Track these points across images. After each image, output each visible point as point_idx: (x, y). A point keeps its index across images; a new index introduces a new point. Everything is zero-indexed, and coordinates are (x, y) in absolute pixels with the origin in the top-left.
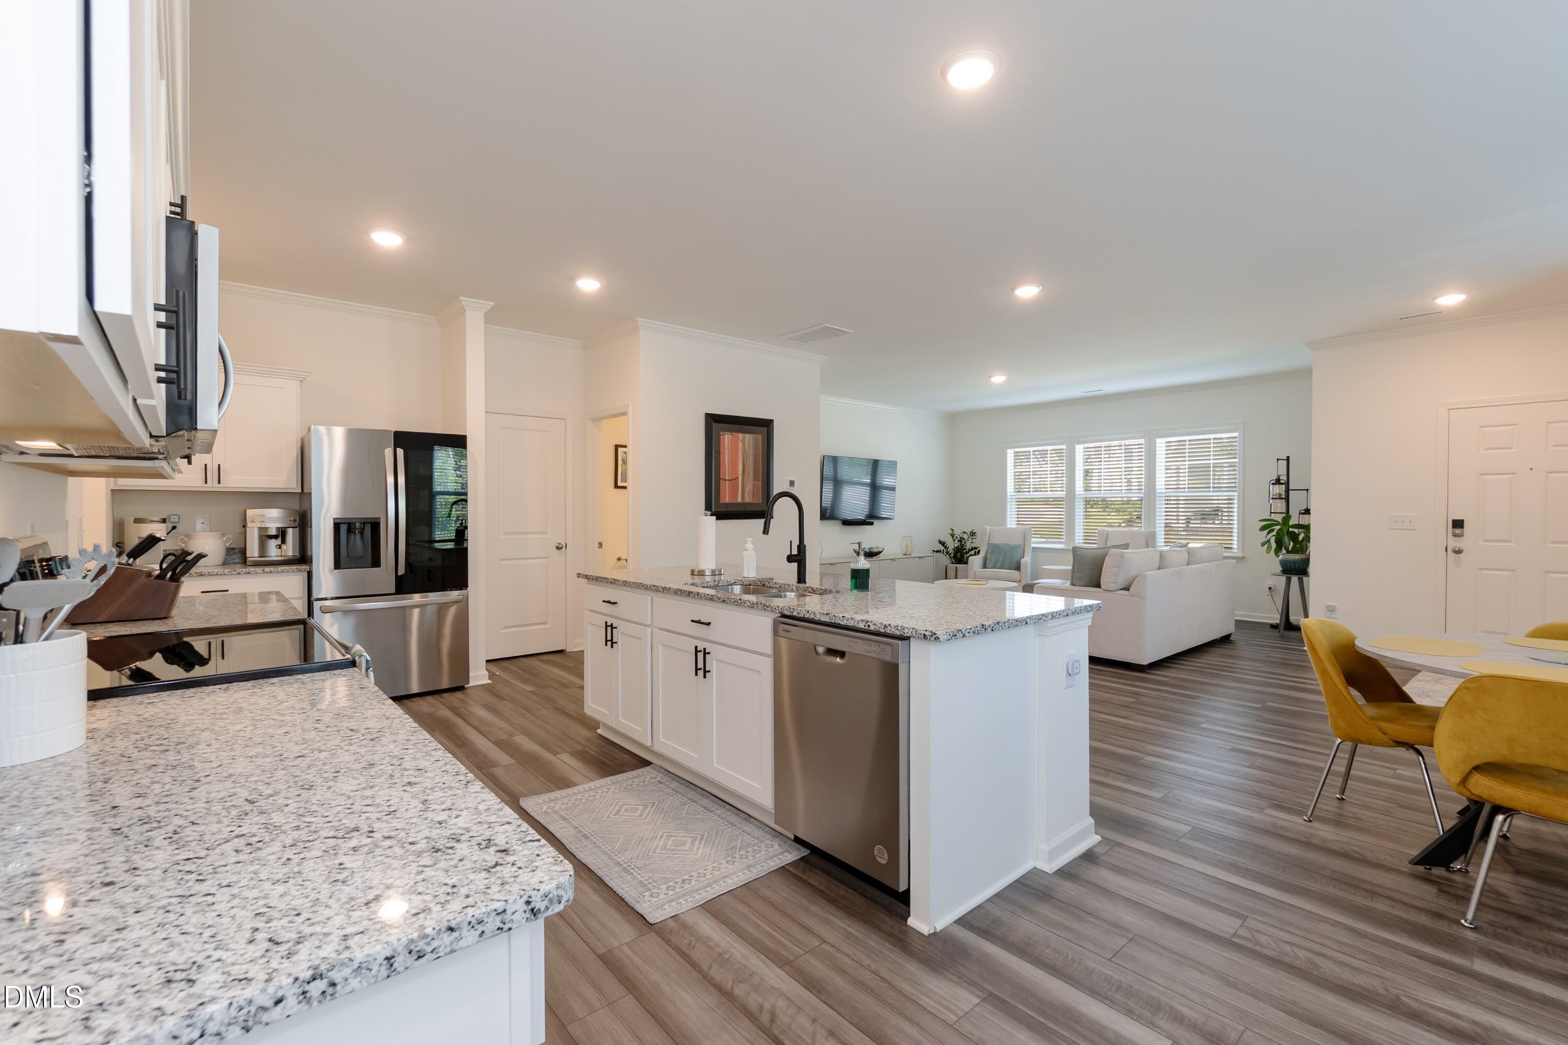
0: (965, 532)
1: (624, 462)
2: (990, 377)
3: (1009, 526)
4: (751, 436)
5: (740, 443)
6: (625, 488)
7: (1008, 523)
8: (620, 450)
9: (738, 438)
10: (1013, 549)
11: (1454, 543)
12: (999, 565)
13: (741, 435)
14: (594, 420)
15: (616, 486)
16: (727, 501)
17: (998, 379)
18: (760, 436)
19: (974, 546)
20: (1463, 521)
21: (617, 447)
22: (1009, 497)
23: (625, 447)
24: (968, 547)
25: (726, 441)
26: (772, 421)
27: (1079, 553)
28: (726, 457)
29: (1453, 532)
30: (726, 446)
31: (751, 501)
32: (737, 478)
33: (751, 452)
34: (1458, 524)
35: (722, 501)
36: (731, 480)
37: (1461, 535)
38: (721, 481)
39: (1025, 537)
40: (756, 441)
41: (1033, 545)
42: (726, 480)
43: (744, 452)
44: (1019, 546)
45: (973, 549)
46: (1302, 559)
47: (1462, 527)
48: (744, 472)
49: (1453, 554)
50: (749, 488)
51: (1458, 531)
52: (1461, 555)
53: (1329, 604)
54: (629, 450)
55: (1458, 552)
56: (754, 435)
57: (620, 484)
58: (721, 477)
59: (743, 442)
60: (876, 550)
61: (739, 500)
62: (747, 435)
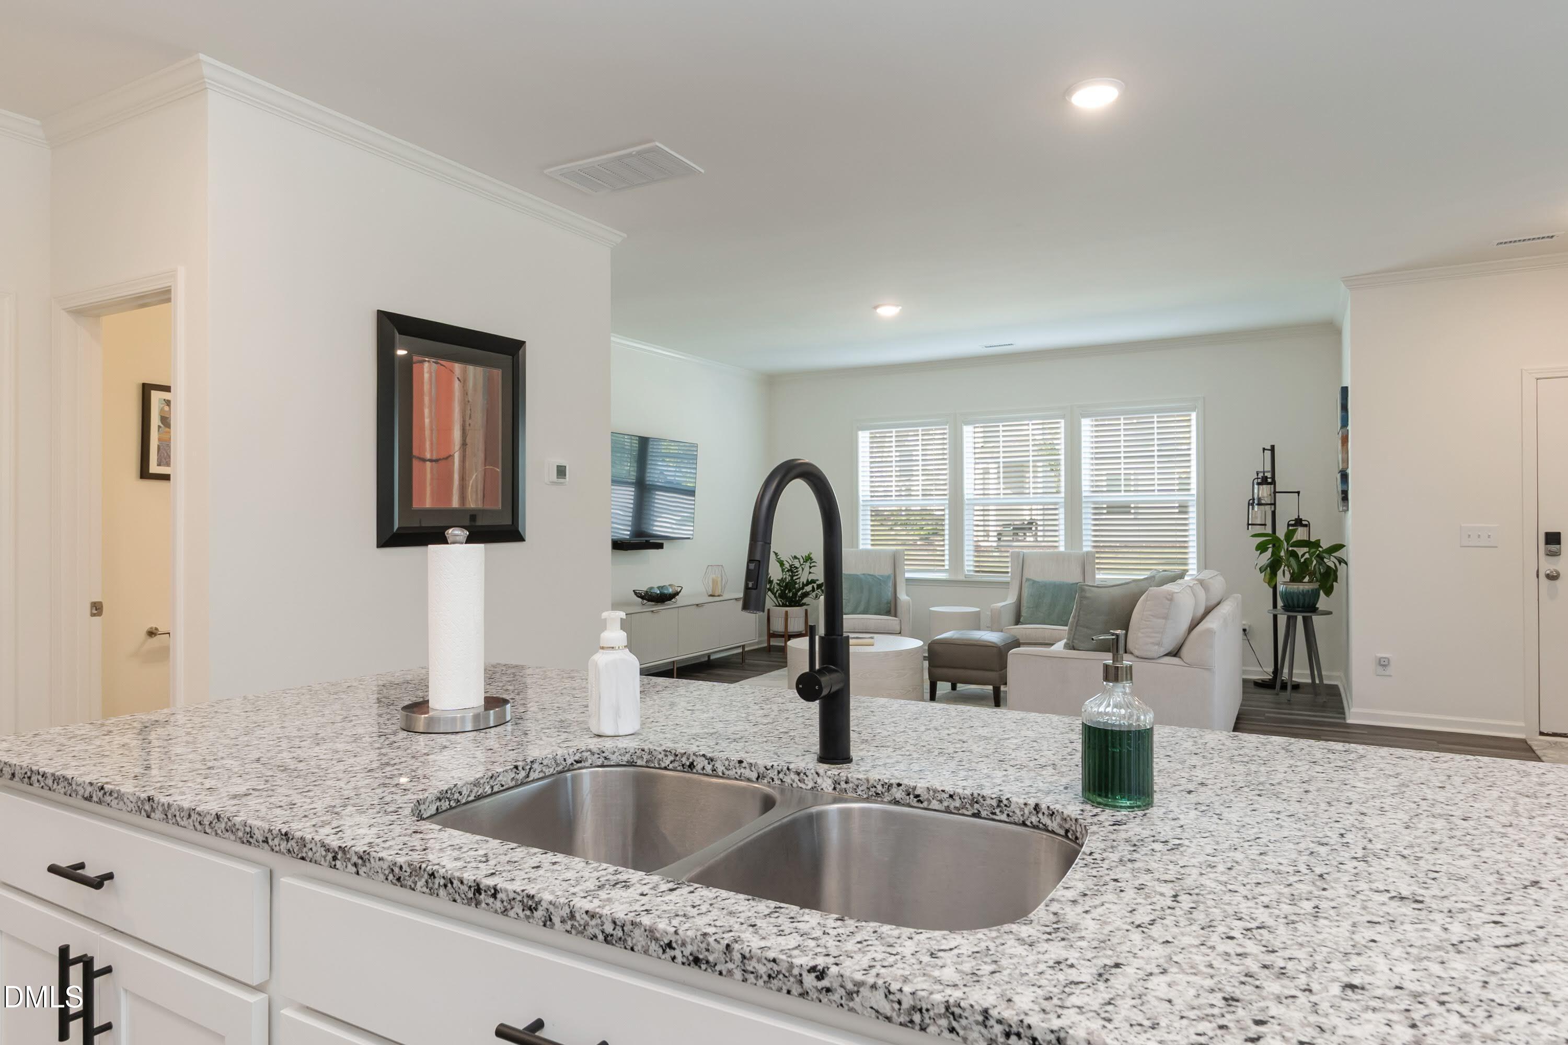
0: (795, 557)
1: (165, 421)
2: (876, 307)
3: (861, 547)
4: (480, 370)
5: (457, 385)
6: (166, 477)
7: (861, 542)
8: (156, 396)
9: (452, 371)
10: (879, 582)
11: (1548, 566)
12: (862, 608)
13: (457, 367)
14: (79, 313)
15: (145, 474)
16: (428, 505)
17: (888, 311)
18: (497, 373)
19: (811, 577)
20: (1559, 534)
21: (146, 390)
22: (861, 503)
23: (167, 389)
24: (804, 579)
25: (426, 376)
26: (520, 344)
27: (1088, 595)
28: (426, 411)
29: (1546, 549)
30: (426, 387)
31: (480, 506)
32: (450, 457)
33: (479, 401)
34: (1553, 539)
35: (415, 506)
36: (437, 461)
37: (1556, 554)
38: (415, 463)
39: (896, 560)
40: (489, 381)
41: (908, 575)
42: (424, 460)
43: (465, 403)
44: (889, 577)
45: (808, 583)
46: (1312, 590)
47: (1559, 542)
48: (464, 444)
49: (1545, 579)
50: (475, 478)
51: (1553, 548)
52: (1557, 582)
53: (1380, 655)
54: (179, 396)
55: (1552, 577)
56: (488, 369)
57: (154, 468)
58: (415, 452)
59: (463, 381)
60: (671, 590)
61: (455, 504)
62: (471, 368)
